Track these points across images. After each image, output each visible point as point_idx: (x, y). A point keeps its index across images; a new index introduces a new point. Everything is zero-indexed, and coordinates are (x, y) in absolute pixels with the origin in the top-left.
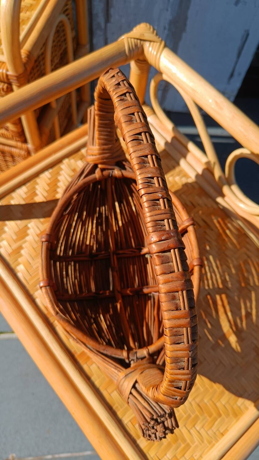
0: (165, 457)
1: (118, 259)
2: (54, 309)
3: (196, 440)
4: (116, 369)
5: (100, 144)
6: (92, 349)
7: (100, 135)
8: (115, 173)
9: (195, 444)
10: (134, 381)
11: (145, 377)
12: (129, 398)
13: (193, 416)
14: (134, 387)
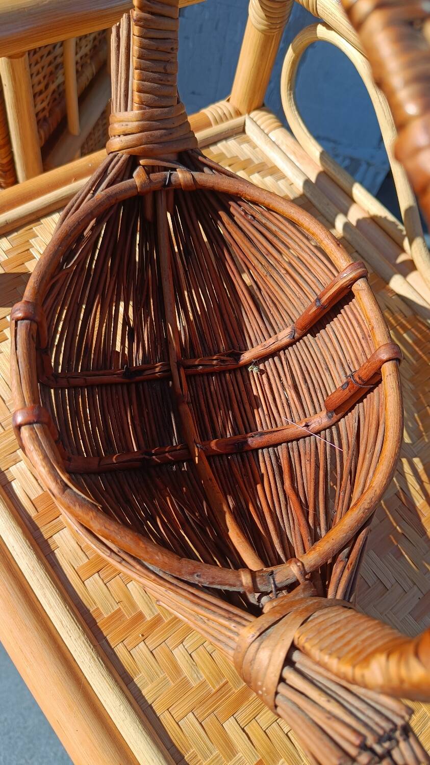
1: (188, 377)
2: (56, 478)
4: (230, 619)
5: (143, 104)
6: (161, 574)
7: (142, 79)
8: (178, 178)
10: (288, 644)
11: (319, 632)
12: (277, 693)
14: (288, 662)
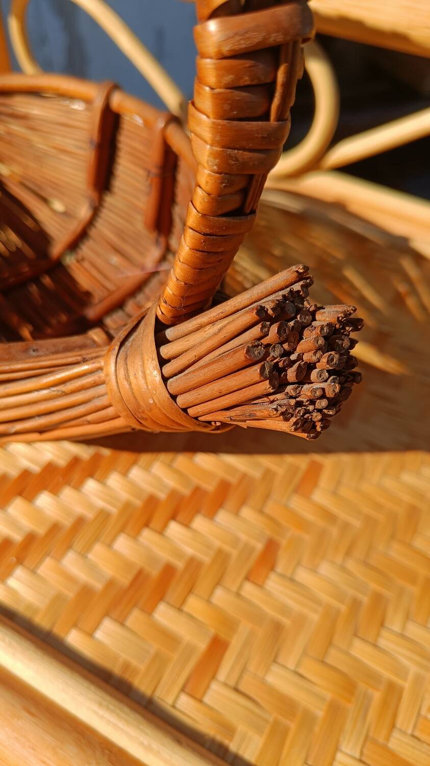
0: (339, 756)
3: (406, 662)
9: (410, 677)
13: (365, 600)
